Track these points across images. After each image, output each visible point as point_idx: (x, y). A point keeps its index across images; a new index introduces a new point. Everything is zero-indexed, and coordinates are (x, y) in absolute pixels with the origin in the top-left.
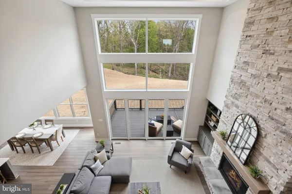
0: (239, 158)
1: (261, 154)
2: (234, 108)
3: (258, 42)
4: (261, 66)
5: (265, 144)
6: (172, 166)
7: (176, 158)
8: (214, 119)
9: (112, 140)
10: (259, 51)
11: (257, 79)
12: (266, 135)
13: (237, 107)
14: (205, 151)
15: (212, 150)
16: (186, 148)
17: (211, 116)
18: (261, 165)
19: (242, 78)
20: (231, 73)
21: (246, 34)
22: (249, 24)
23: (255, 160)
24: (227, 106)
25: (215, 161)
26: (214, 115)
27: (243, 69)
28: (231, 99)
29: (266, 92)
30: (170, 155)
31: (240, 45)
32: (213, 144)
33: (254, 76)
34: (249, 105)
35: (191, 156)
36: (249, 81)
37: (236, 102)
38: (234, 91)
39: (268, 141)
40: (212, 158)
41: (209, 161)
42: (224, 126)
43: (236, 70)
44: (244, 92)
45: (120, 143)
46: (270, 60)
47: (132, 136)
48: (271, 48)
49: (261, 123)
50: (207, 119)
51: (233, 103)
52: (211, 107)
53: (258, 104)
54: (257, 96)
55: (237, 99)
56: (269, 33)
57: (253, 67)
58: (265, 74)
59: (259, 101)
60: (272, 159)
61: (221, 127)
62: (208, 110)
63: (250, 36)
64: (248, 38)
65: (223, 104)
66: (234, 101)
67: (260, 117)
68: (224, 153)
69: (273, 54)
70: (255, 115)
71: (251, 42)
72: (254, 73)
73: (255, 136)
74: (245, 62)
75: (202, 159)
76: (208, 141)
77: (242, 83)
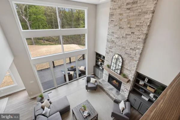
0: (117, 73)
1: (124, 68)
2: (111, 53)
3: (116, 24)
4: (119, 33)
5: (125, 64)
6: (88, 90)
7: (90, 85)
8: (101, 60)
9: (44, 93)
10: (117, 27)
11: (118, 39)
12: (125, 60)
13: (112, 52)
14: (99, 77)
15: (104, 75)
16: (93, 78)
17: (98, 60)
18: (125, 72)
19: (112, 39)
20: (107, 38)
21: (111, 19)
22: (112, 15)
23: (123, 71)
24: (107, 53)
25: (106, 79)
26: (100, 59)
27: (112, 35)
28: (109, 49)
29: (123, 44)
30: (87, 85)
31: (109, 24)
32: (103, 72)
33: (117, 38)
34: (117, 50)
35: (96, 81)
36: (116, 40)
37: (111, 50)
38: (110, 45)
39: (126, 62)
40: (104, 78)
41: (103, 80)
42: (107, 62)
43: (108, 36)
44: (114, 45)
45: (51, 92)
46: (122, 31)
47: (58, 85)
48: (122, 26)
49: (123, 56)
50: (97, 62)
51: (110, 51)
52: (98, 55)
53: (120, 49)
54: (120, 46)
55: (112, 49)
56: (121, 20)
57: (116, 34)
58: (121, 37)
59: (120, 48)
60: (128, 68)
61: (106, 63)
62: (96, 57)
63: (113, 21)
64: (112, 22)
65: (105, 53)
66: (110, 50)
67: (122, 54)
68: (109, 74)
69: (123, 29)
70: (120, 54)
71: (114, 23)
72: (117, 37)
73: (122, 62)
74: (112, 32)
75: (100, 81)
76: (100, 72)
77: (113, 42)
